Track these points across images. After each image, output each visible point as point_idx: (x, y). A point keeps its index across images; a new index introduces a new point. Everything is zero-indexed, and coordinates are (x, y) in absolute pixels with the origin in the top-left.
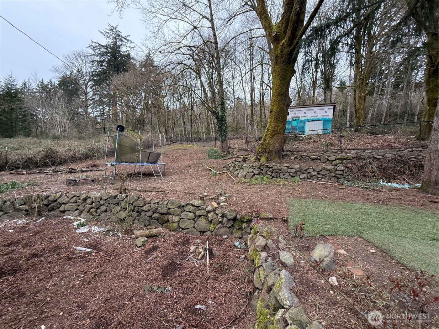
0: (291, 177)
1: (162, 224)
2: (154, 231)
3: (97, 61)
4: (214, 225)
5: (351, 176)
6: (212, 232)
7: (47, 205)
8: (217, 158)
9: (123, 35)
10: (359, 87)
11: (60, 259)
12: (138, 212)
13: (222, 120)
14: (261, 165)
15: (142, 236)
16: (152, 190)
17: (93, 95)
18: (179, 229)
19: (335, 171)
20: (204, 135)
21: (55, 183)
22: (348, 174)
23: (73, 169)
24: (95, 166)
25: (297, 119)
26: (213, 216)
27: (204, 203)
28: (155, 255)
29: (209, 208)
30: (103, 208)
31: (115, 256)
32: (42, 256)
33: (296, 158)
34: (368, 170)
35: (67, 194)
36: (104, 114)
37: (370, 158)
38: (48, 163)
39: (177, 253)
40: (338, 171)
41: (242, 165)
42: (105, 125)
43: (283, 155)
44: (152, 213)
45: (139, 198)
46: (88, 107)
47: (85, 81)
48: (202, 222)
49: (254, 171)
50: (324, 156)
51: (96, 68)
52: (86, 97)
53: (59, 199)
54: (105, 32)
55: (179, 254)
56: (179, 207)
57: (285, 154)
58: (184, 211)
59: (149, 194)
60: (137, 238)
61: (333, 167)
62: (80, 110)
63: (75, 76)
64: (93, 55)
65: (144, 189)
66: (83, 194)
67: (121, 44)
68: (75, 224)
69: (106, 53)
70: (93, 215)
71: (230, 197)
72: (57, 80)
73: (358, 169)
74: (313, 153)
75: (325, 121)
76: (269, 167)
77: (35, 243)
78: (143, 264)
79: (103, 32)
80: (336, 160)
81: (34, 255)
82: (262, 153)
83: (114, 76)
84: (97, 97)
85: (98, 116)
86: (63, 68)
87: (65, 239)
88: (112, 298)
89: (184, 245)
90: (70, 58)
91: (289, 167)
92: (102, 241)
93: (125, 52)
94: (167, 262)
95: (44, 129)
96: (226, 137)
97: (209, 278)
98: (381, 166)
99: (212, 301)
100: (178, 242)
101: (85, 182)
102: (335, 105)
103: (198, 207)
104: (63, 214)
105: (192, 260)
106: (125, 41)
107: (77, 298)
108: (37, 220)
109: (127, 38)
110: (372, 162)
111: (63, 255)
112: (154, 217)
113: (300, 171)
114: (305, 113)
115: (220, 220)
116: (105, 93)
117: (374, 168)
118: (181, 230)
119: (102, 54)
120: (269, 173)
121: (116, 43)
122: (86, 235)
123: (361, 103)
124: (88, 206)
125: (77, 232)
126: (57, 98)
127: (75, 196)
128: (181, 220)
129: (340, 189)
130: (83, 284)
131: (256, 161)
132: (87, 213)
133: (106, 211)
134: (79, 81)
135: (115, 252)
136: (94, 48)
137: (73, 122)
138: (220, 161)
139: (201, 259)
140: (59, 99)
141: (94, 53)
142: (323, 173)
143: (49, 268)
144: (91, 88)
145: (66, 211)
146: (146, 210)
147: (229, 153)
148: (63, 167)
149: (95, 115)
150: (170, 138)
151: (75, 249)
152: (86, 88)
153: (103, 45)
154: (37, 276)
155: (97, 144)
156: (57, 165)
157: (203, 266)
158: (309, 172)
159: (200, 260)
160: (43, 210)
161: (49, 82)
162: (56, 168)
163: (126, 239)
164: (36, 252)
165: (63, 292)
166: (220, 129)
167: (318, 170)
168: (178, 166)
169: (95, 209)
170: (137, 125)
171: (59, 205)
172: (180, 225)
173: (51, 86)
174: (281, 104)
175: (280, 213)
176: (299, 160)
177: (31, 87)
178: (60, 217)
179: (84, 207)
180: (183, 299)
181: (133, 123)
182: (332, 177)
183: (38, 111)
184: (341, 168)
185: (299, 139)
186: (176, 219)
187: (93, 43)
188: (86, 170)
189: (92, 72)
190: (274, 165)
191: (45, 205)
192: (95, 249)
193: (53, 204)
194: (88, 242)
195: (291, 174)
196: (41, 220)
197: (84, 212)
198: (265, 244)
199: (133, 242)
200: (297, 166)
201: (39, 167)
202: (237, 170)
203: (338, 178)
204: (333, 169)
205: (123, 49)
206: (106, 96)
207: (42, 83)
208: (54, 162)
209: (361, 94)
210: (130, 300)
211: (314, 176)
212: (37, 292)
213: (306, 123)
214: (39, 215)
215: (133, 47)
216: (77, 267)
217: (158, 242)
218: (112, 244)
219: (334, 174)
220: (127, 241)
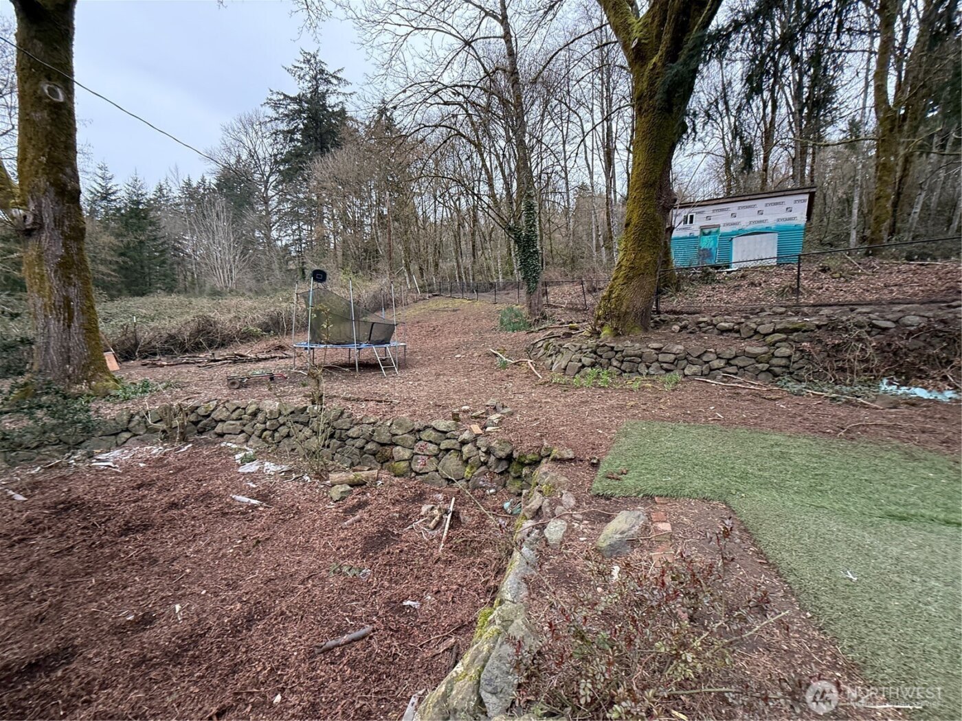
0: (664, 372)
1: (382, 463)
2: (364, 474)
3: (283, 132)
4: (472, 467)
5: (808, 370)
6: (468, 481)
7: (196, 423)
8: (519, 329)
9: (330, 69)
10: (883, 141)
11: (211, 514)
12: (340, 439)
13: (529, 246)
14: (598, 346)
15: (341, 483)
16: (369, 399)
17: (279, 203)
18: (411, 473)
19: (770, 359)
20: (501, 277)
21: (210, 382)
22: (802, 366)
23: (241, 356)
24: (281, 348)
25: (714, 230)
26: (470, 452)
27: (458, 426)
28: (358, 517)
29: (466, 436)
30: (284, 430)
31: (294, 514)
32: (183, 507)
33: (684, 328)
34: (851, 357)
35: (226, 404)
36: (300, 240)
37: (861, 327)
38: (202, 344)
39: (397, 515)
40: (777, 357)
41: (561, 346)
42: (303, 263)
43: (656, 322)
44: (364, 441)
45: (342, 413)
46: (271, 227)
47: (263, 175)
48: (451, 462)
49: (583, 360)
50: (748, 323)
51: (281, 147)
52: (267, 208)
53: (214, 412)
54: (295, 67)
55: (400, 518)
56: (411, 432)
57: (660, 320)
58: (421, 440)
59: (364, 404)
60: (333, 485)
61: (765, 349)
62: (257, 234)
63: (244, 166)
64: (276, 119)
65: (356, 397)
66: (251, 404)
67: (327, 90)
68: (237, 457)
69: (300, 112)
70: (267, 442)
71: (512, 414)
72: (214, 176)
73: (826, 354)
74: (726, 317)
75: (782, 232)
76: (615, 349)
77: (175, 486)
78: (336, 530)
79: (292, 68)
80: (774, 332)
81: (173, 505)
82: (605, 318)
83: (316, 160)
84: (287, 206)
85: (292, 245)
86: (222, 152)
87: (220, 482)
88: (278, 578)
89: (413, 502)
90: (234, 131)
91: (660, 349)
92: (277, 488)
93: (334, 106)
94: (375, 529)
95: (198, 276)
96: (537, 282)
97: (439, 559)
98: (889, 345)
99: (432, 596)
100: (403, 496)
101: (258, 382)
102: (814, 190)
103: (446, 432)
104: (220, 439)
105: (419, 529)
106: (334, 81)
107: (228, 573)
108: (180, 448)
109: (339, 75)
110: (865, 336)
111: (215, 508)
112: (369, 450)
113: (686, 358)
114: (733, 215)
115: (482, 459)
116: (301, 196)
117: (870, 351)
118: (413, 474)
119: (291, 116)
120: (615, 363)
121: (317, 88)
122: (253, 477)
123: (886, 181)
124: (260, 426)
125: (240, 471)
126: (215, 215)
127: (238, 408)
128: (415, 457)
129: (768, 399)
130: (238, 554)
131: (591, 336)
132: (257, 439)
133: (288, 436)
134: (252, 174)
135: (295, 508)
136: (276, 106)
137: (244, 261)
138: (522, 335)
139: (435, 528)
140: (217, 216)
141: (277, 116)
142: (739, 362)
143: (193, 526)
144: (275, 187)
145: (225, 434)
146: (354, 436)
147: (545, 318)
148: (227, 350)
149: (284, 244)
150: (429, 285)
151: (233, 499)
152: (266, 189)
153: (292, 96)
154: (174, 536)
155: (284, 305)
156: (217, 348)
157: (435, 541)
158: (706, 360)
159: (433, 530)
160: (190, 432)
161: (200, 181)
162: (213, 354)
163: (317, 487)
164: (176, 501)
165: (208, 563)
166: (525, 266)
167: (728, 357)
168: (435, 347)
169: (270, 433)
170: (365, 259)
171: (214, 424)
172: (413, 467)
173: (205, 190)
174: (649, 208)
175: (593, 449)
176: (691, 333)
177: (170, 194)
178: (216, 444)
179: (253, 428)
180: (387, 589)
181: (356, 258)
182: (762, 371)
183: (185, 240)
184: (784, 350)
185: (713, 280)
186: (407, 454)
187: (273, 94)
188: (264, 357)
189: (275, 155)
190: (629, 345)
191: (193, 423)
192: (265, 501)
193: (205, 421)
194: (255, 488)
195: (665, 366)
196: (186, 448)
197: (253, 436)
198: (538, 507)
199: (327, 492)
200: (679, 348)
201: (187, 351)
202: (551, 355)
203: (775, 375)
204: (765, 353)
205: (331, 100)
206: (302, 205)
207: (189, 184)
208: (213, 341)
209: (888, 158)
210: (303, 582)
211: (719, 369)
212: (174, 559)
213: (734, 240)
214: (183, 440)
215: (350, 94)
216: (234, 528)
217: (368, 494)
218: (293, 494)
219: (767, 366)
220: (317, 491)
